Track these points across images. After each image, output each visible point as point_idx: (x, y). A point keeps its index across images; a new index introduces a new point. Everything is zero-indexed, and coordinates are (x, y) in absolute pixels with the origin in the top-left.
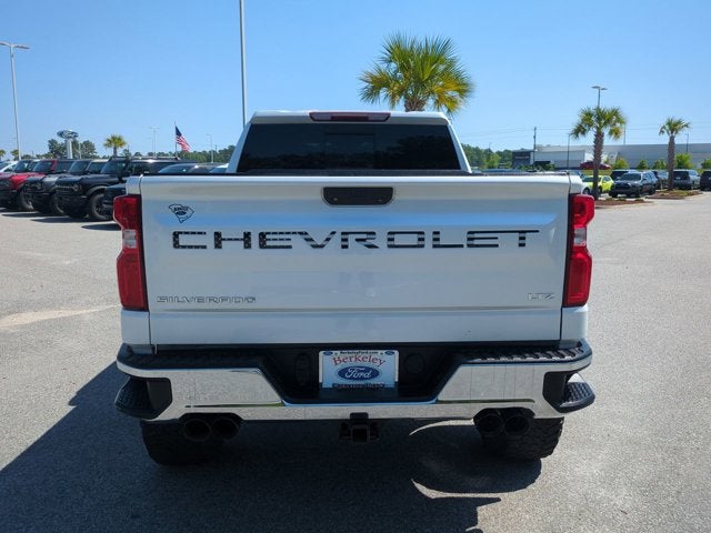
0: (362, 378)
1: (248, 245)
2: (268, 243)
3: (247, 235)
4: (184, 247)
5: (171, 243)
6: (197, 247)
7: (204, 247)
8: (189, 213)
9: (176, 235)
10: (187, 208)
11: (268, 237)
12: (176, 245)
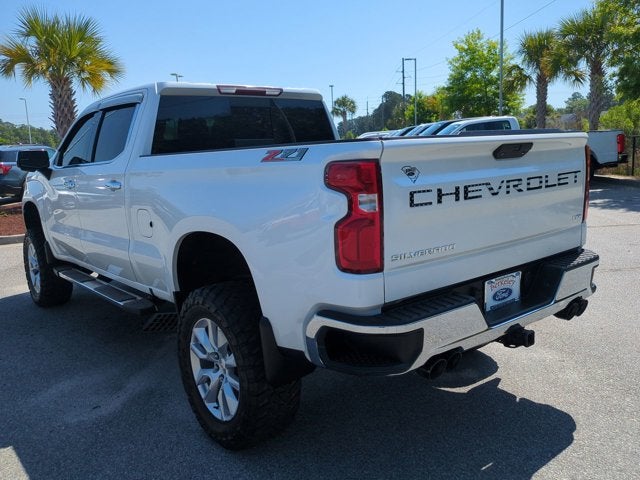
0: (504, 298)
1: (457, 199)
2: (470, 195)
3: (457, 189)
4: (417, 205)
5: (408, 202)
6: (426, 204)
7: (431, 203)
8: (416, 173)
9: (412, 194)
10: (415, 169)
11: (469, 189)
12: (412, 204)
